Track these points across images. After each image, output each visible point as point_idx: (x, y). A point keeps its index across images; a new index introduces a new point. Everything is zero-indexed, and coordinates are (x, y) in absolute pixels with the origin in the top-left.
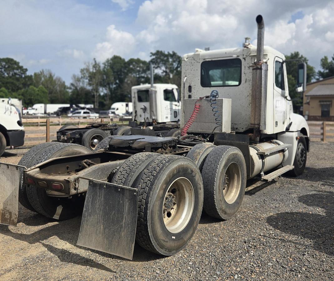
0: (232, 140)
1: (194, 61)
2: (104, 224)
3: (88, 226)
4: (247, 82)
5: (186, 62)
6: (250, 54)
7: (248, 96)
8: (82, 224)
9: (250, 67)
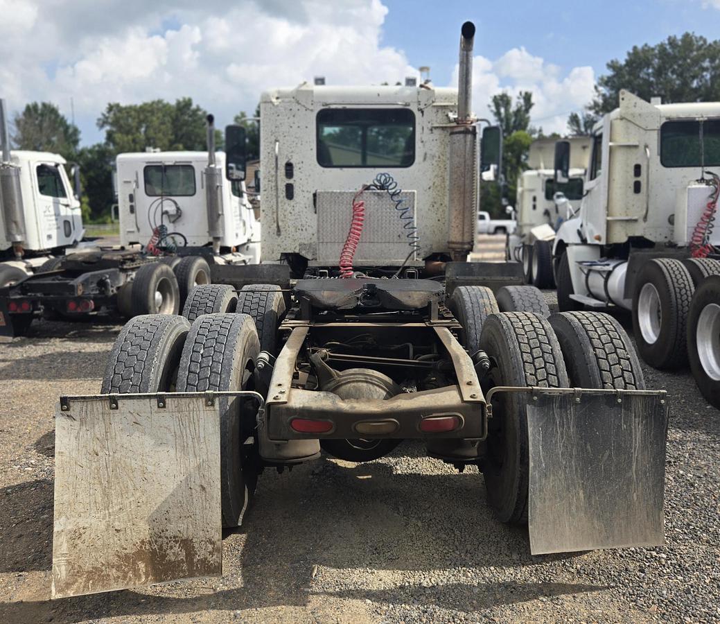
0: (487, 275)
1: (299, 107)
2: (584, 488)
3: (544, 502)
4: (427, 159)
5: (277, 106)
6: (433, 102)
7: (429, 188)
8: (531, 500)
9: (433, 129)
